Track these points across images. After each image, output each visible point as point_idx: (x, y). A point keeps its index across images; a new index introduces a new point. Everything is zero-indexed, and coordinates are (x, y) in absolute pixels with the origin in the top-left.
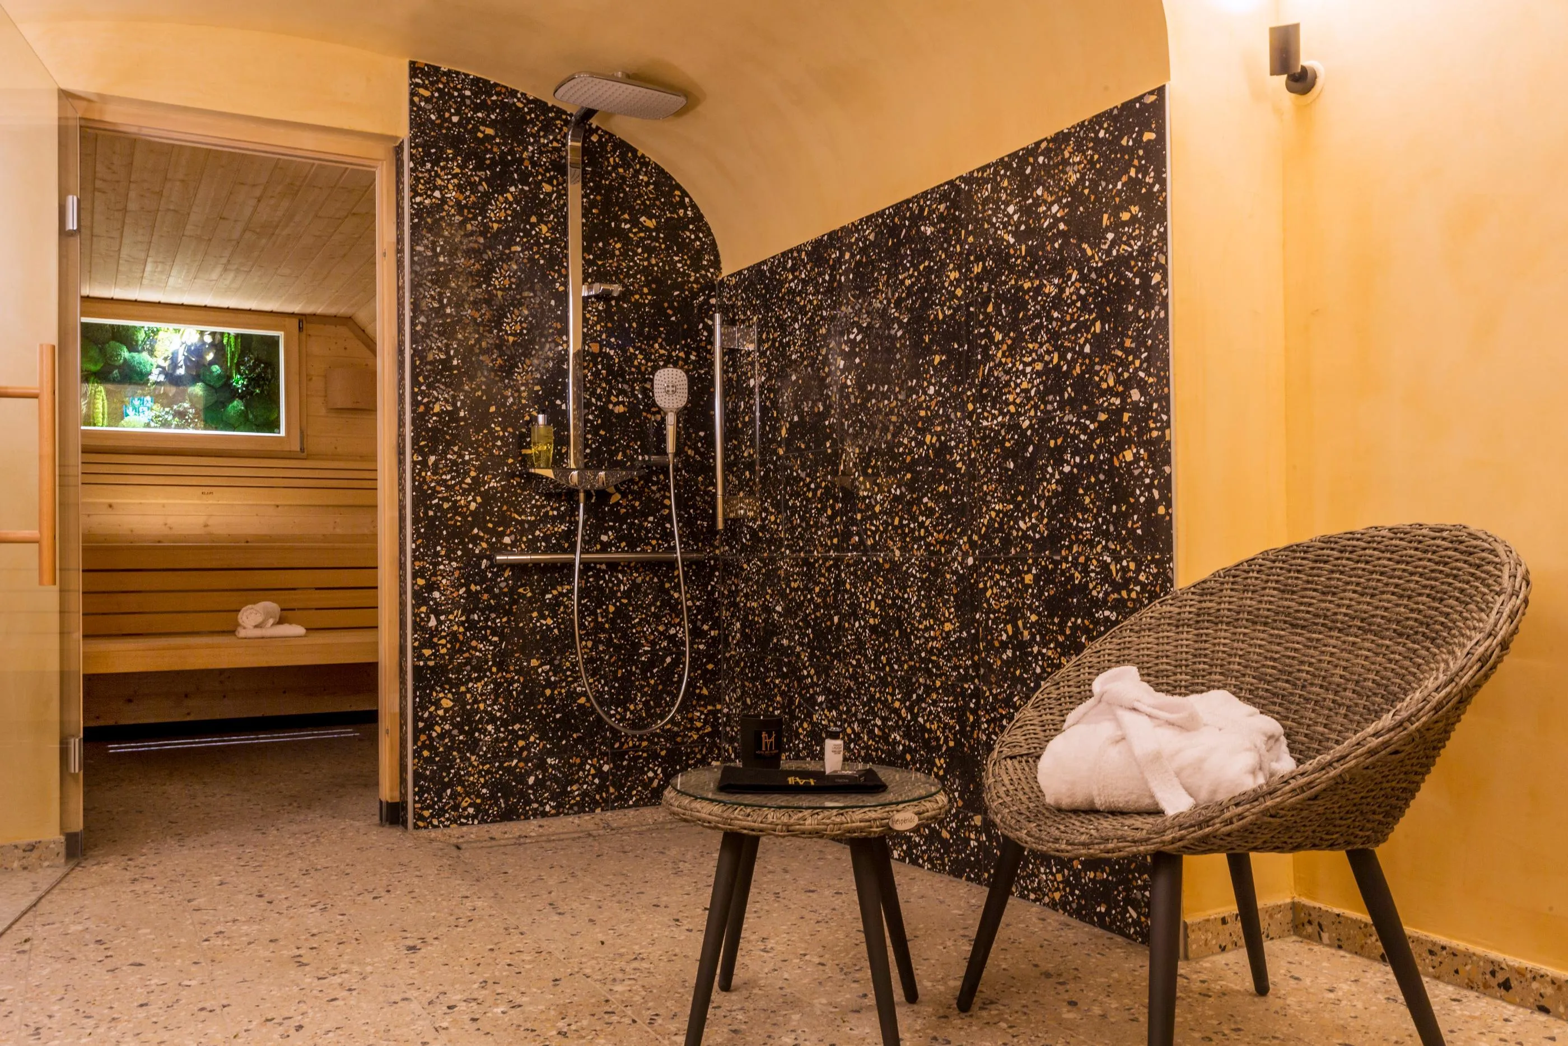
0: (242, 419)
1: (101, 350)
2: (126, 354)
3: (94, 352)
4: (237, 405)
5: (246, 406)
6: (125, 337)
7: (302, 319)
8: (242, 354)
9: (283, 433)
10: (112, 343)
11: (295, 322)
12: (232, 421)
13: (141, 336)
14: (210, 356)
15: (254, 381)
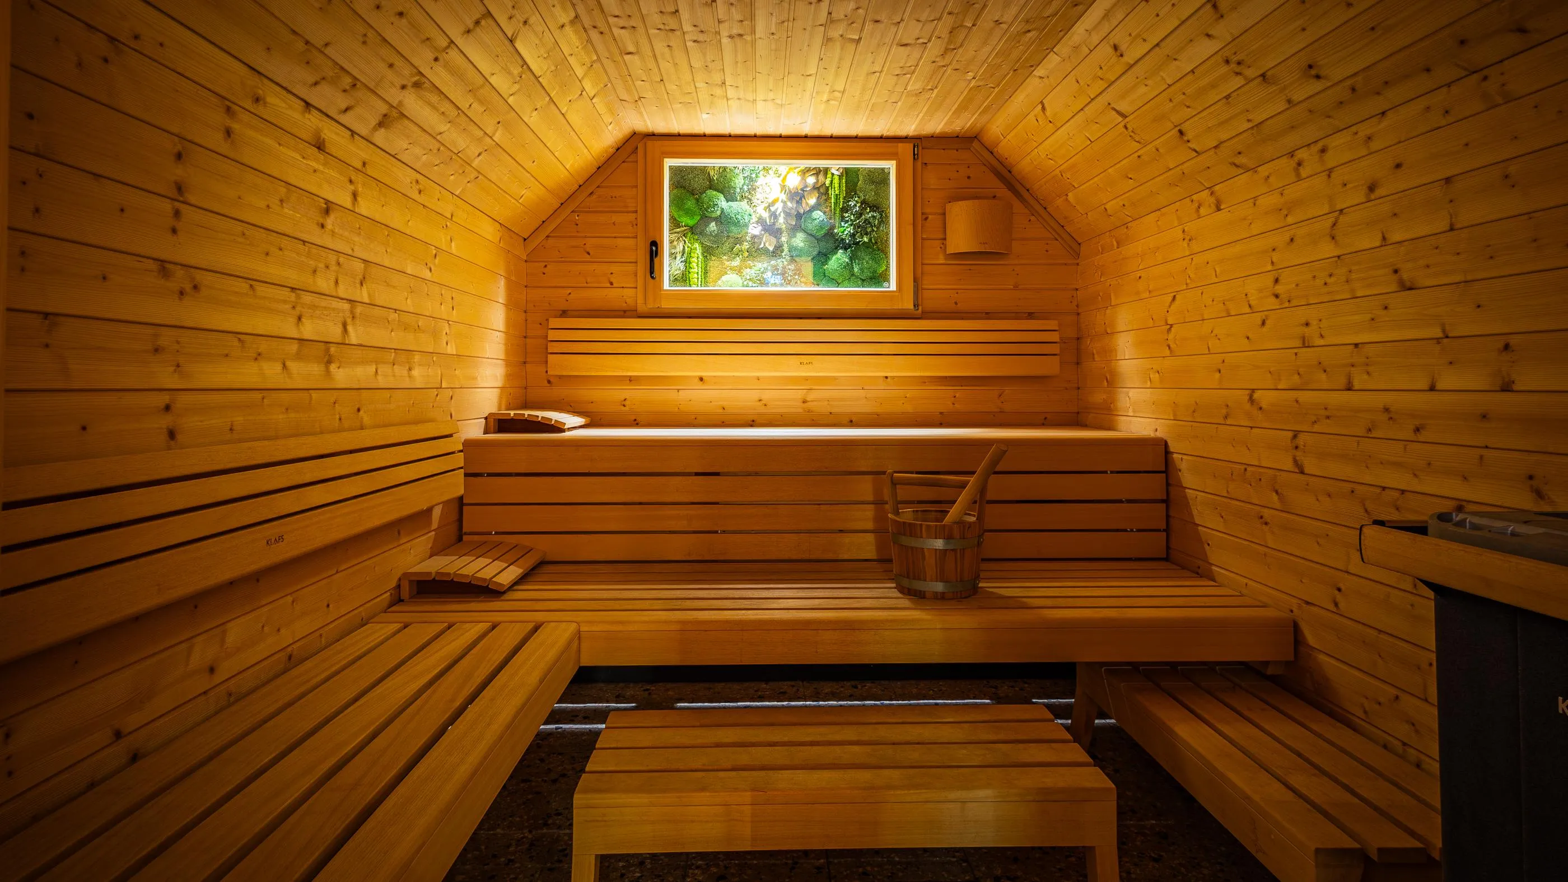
0: (847, 274)
1: (697, 200)
2: (722, 203)
3: (690, 204)
4: (840, 258)
5: (851, 259)
6: (721, 185)
7: (918, 142)
8: (849, 196)
9: (893, 286)
10: (710, 192)
11: (909, 147)
12: (835, 276)
13: (739, 182)
14: (812, 201)
15: (862, 228)
